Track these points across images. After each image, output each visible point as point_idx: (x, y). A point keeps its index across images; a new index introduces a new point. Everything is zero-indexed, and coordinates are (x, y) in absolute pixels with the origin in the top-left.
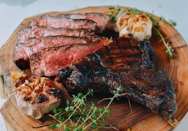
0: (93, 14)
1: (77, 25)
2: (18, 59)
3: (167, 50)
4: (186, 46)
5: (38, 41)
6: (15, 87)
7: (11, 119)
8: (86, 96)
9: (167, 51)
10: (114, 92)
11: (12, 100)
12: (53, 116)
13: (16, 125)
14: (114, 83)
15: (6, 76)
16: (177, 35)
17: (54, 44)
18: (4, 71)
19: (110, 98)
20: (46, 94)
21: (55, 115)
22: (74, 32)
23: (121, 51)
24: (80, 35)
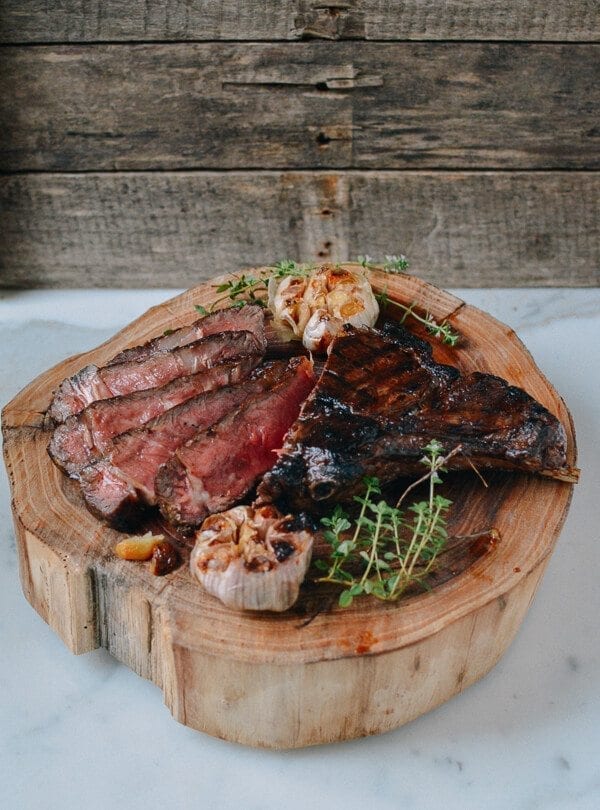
0: (217, 317)
1: (205, 357)
2: (118, 504)
3: (436, 332)
4: (463, 305)
5: (143, 437)
6: (155, 577)
7: (220, 645)
8: (369, 498)
9: (438, 335)
10: (425, 459)
11: (179, 606)
12: (328, 579)
13: (245, 649)
14: (413, 439)
15: (103, 565)
16: (424, 289)
17: (190, 424)
18: (84, 558)
19: (426, 477)
20: (284, 534)
21: (331, 574)
22: (212, 377)
23: (365, 370)
24: (230, 376)
